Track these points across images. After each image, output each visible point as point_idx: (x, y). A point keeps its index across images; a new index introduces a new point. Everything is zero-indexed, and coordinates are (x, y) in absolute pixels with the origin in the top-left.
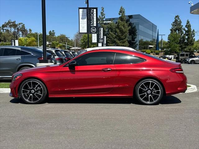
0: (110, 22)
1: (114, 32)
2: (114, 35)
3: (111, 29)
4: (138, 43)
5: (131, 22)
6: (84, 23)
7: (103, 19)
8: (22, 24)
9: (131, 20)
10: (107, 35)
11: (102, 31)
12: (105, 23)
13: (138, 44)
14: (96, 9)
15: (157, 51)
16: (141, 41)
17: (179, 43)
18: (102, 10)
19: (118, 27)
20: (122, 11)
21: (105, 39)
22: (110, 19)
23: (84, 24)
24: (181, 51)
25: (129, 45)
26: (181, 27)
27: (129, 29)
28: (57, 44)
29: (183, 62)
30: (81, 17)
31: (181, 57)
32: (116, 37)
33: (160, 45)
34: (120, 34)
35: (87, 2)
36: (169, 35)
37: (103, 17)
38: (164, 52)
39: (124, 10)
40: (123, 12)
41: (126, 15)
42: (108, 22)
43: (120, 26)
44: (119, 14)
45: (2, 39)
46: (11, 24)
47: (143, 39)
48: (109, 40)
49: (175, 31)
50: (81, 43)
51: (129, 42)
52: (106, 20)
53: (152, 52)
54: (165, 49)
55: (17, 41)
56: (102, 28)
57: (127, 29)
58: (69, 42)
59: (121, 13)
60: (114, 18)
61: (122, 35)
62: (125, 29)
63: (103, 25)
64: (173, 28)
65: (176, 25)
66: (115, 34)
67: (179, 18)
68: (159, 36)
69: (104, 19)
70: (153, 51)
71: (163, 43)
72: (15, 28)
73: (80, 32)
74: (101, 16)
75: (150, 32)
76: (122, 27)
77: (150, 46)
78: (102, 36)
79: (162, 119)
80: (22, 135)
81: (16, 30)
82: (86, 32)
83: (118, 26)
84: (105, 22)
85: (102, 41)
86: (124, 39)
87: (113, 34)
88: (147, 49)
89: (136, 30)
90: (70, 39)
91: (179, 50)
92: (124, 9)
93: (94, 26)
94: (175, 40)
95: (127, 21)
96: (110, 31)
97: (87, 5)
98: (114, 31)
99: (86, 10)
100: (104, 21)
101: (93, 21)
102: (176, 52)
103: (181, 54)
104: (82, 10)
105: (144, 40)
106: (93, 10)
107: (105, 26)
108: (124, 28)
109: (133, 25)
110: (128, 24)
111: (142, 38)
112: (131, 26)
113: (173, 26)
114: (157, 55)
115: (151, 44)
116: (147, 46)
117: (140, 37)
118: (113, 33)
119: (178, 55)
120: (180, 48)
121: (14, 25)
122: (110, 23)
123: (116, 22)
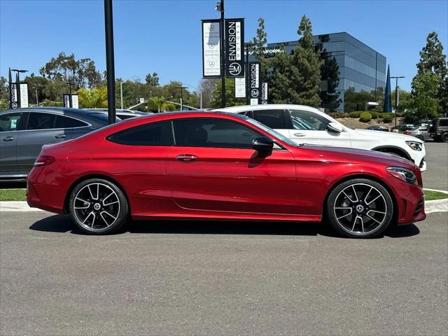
0: (279, 51)
1: (287, 74)
2: (288, 80)
3: (279, 66)
4: (342, 97)
5: (325, 50)
6: (214, 53)
7: (261, 44)
8: (89, 62)
9: (325, 45)
10: (272, 80)
11: (257, 72)
12: (267, 54)
13: (343, 100)
14: (242, 21)
15: (386, 115)
16: (349, 93)
17: (438, 96)
18: (260, 25)
19: (295, 62)
20: (305, 26)
21: (266, 89)
22: (278, 44)
23: (214, 56)
24: (444, 113)
25: (321, 101)
26: (443, 59)
27: (322, 66)
28: (162, 103)
29: (445, 139)
30: (206, 40)
31: (440, 128)
32: (291, 85)
33: (393, 102)
34: (299, 79)
35: (221, 7)
36: (415, 78)
37: (263, 40)
38: (403, 116)
39: (310, 23)
40: (308, 28)
41: (314, 35)
42: (275, 51)
43: (301, 61)
44: (299, 33)
45: (47, 95)
46: (66, 61)
47: (354, 89)
48: (277, 91)
49: (428, 67)
50: (214, 100)
51: (322, 95)
52: (270, 47)
53: (374, 117)
54: (406, 111)
55: (75, 99)
56: (257, 65)
57: (316, 65)
58: (188, 99)
59: (304, 29)
60: (288, 43)
61: (305, 81)
62: (313, 66)
63: (262, 58)
64: (424, 61)
65: (429, 56)
66: (289, 78)
67: (436, 39)
68: (391, 79)
69: (265, 45)
70: (378, 114)
71: (400, 96)
72: (74, 69)
73: (205, 75)
74: (258, 39)
75: (371, 72)
76: (306, 62)
77: (370, 103)
78: (257, 83)
79: (366, 277)
80: (21, 316)
81: (76, 74)
82: (219, 74)
83: (296, 59)
84: (266, 52)
85: (257, 93)
86: (311, 88)
87: (284, 78)
88: (364, 110)
89: (338, 68)
90: (191, 91)
91: (439, 111)
92: (310, 20)
93: (236, 61)
94: (428, 89)
95: (317, 48)
96: (277, 70)
97: (220, 13)
98: (287, 71)
99: (217, 24)
100: (264, 49)
101: (235, 49)
102: (430, 117)
103: (441, 121)
104: (210, 24)
105: (358, 91)
106: (235, 25)
107: (266, 60)
108: (311, 64)
109: (331, 56)
110: (320, 55)
111: (352, 84)
112: (326, 58)
113: (422, 57)
114: (387, 124)
115: (373, 98)
116: (364, 104)
117: (345, 84)
118: (285, 75)
119: (434, 123)
120: (441, 107)
121: (72, 64)
122: (278, 53)
123: (292, 51)
